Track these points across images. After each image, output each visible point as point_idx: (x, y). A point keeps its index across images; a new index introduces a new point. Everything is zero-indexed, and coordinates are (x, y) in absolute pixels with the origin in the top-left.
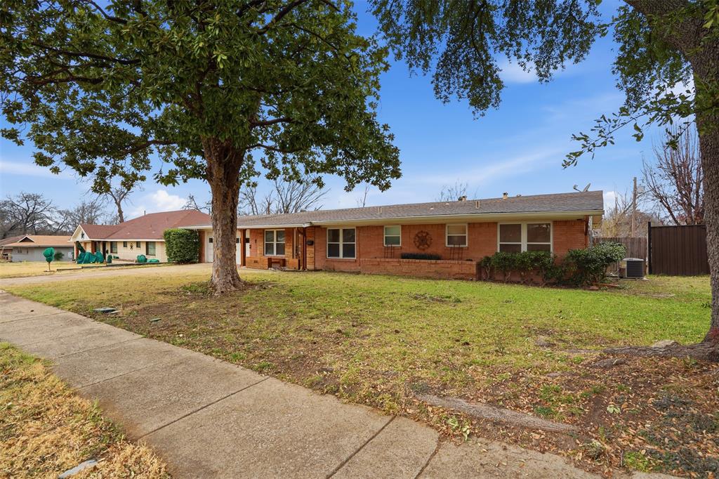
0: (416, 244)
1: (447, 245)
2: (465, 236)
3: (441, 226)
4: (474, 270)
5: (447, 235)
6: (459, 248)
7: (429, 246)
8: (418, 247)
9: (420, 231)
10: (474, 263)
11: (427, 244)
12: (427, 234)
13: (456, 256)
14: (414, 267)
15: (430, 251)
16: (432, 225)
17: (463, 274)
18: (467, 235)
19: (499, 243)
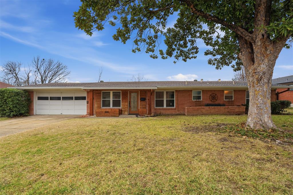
0: (210, 99)
1: (224, 100)
3: (222, 91)
5: (225, 95)
9: (212, 93)
10: (244, 107)
11: (215, 99)
15: (217, 102)
16: (218, 91)
18: (233, 95)
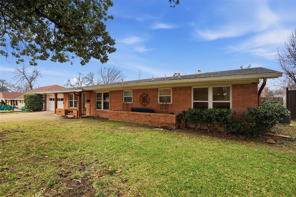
0: (140, 102)
1: (159, 103)
2: (170, 96)
3: (155, 90)
4: (174, 121)
5: (159, 96)
6: (166, 105)
7: (148, 103)
8: (142, 104)
9: (143, 93)
10: (174, 116)
11: (147, 102)
12: (147, 95)
13: (164, 110)
14: (137, 118)
15: (149, 106)
16: (150, 90)
17: (166, 123)
18: (171, 96)
19: (193, 101)
